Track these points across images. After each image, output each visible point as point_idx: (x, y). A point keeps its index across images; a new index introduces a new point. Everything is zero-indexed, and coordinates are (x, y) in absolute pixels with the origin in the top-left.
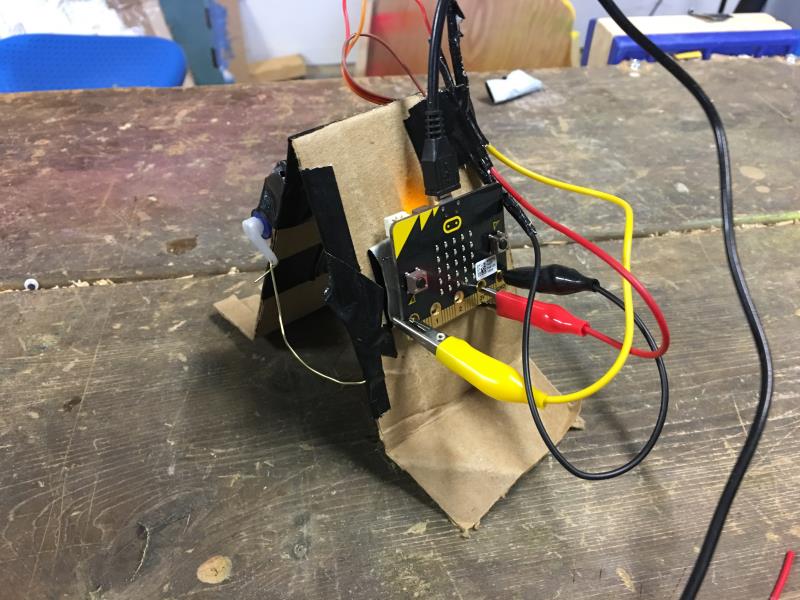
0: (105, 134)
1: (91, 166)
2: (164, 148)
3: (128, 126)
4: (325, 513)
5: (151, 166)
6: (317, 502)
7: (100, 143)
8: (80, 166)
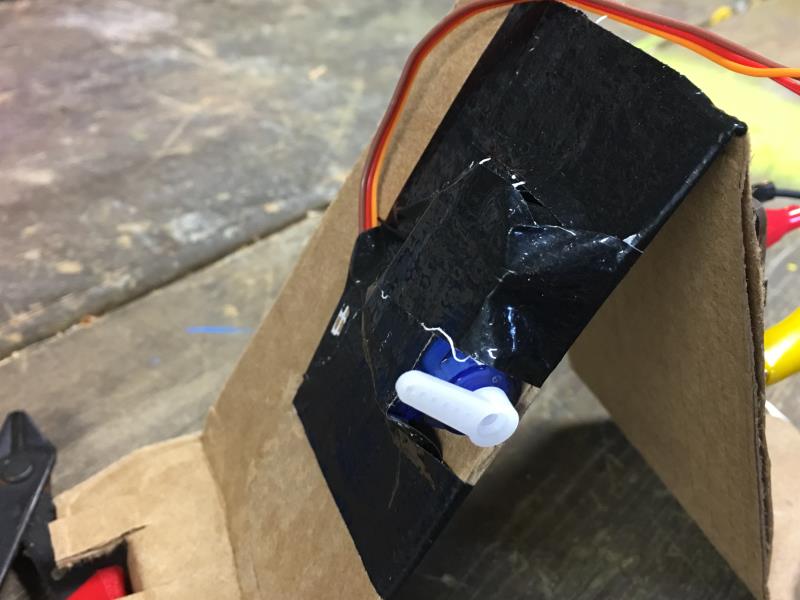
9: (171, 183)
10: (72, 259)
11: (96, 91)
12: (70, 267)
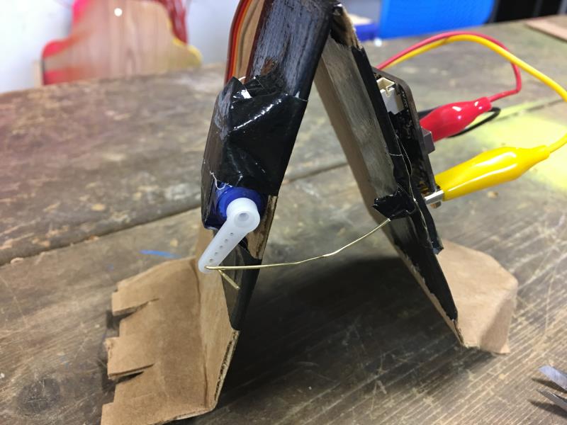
9: (183, 166)
10: (102, 203)
11: (174, 116)
12: (99, 207)
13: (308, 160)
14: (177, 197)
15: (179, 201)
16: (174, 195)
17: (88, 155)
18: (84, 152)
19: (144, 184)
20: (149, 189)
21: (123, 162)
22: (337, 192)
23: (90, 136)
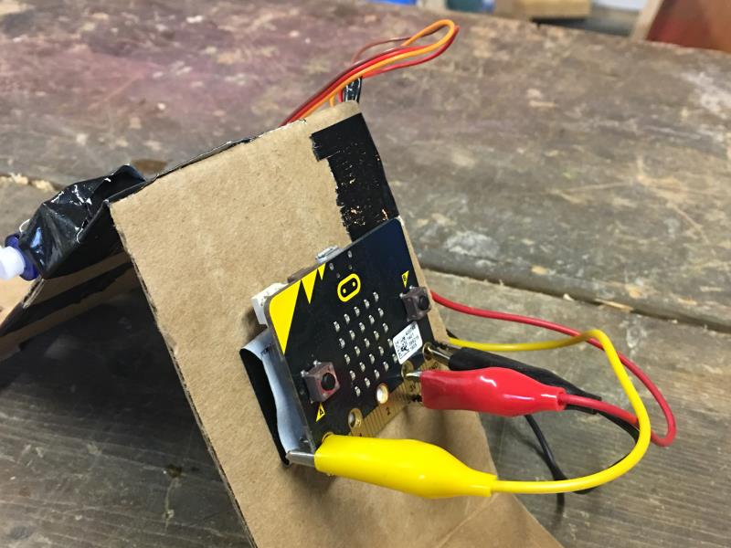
0: (168, 23)
1: (127, 54)
2: (217, 53)
3: (199, 19)
4: (51, 537)
5: (187, 70)
6: (52, 521)
7: (155, 31)
8: (118, 51)
13: (698, 296)
14: (458, 249)
15: (454, 254)
16: (455, 245)
17: (439, 142)
18: (439, 137)
19: (445, 214)
20: (442, 221)
21: (464, 170)
22: (672, 367)
23: (473, 117)
